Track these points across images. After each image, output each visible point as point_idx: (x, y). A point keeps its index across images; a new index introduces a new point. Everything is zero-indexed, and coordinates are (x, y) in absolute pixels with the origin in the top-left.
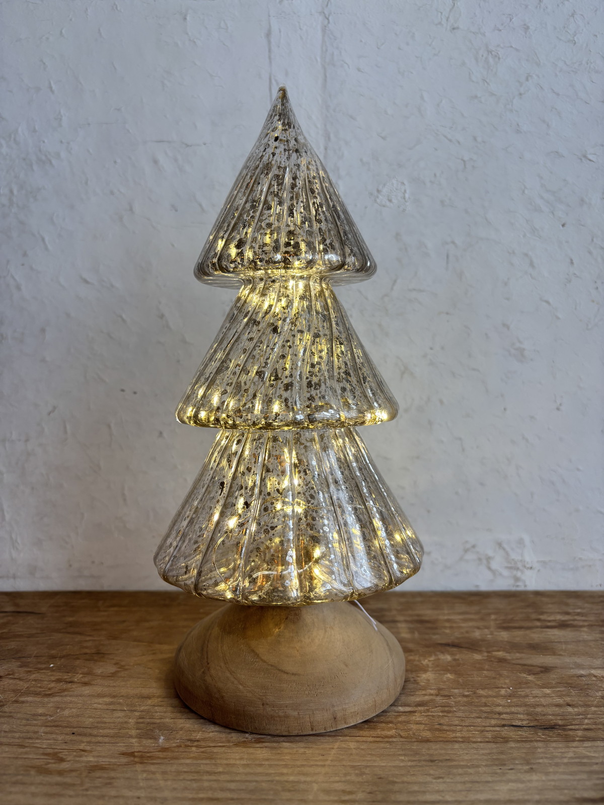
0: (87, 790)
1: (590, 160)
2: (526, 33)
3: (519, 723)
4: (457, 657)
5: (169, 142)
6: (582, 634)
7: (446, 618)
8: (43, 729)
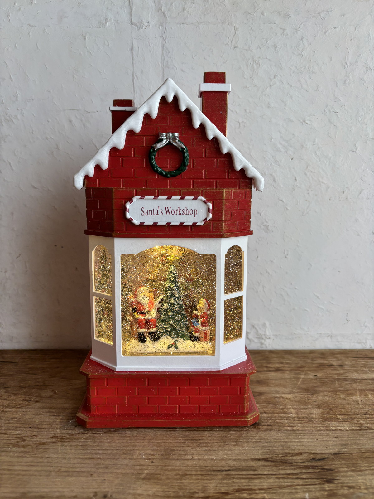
0: (35, 454)
1: (307, 124)
2: (275, 50)
5: (78, 110)
6: (286, 375)
8: (16, 425)
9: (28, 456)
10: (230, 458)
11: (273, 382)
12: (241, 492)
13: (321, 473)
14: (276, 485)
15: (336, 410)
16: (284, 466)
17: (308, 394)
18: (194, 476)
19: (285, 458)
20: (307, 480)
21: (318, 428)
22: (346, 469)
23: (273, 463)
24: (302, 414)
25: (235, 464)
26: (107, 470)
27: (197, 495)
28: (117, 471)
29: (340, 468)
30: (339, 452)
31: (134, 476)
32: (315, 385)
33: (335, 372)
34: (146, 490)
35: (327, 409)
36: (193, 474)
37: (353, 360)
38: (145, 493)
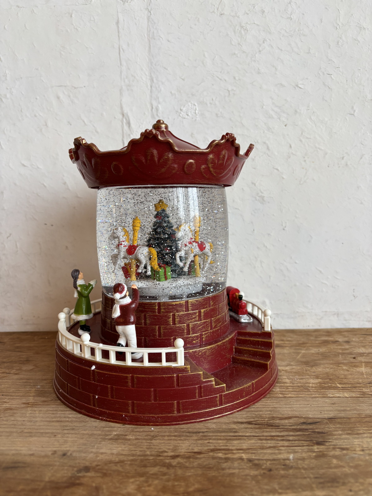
1: (300, 88)
2: (263, 15)
5: (65, 86)
12: (216, 452)
13: (311, 436)
14: (257, 446)
15: (336, 380)
16: (269, 428)
17: (306, 367)
19: (271, 421)
20: (293, 442)
21: (314, 396)
22: (340, 432)
23: (257, 426)
24: (297, 384)
26: (73, 432)
28: (84, 432)
29: (334, 431)
30: (335, 416)
31: (101, 437)
32: (316, 358)
33: (339, 347)
35: (326, 379)
36: (166, 435)
37: (362, 337)
38: (109, 452)
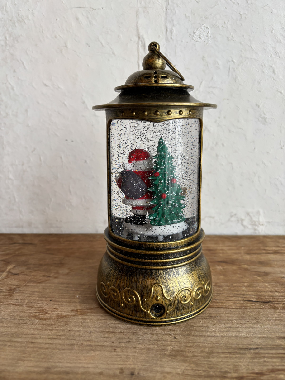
0: (57, 327)
3: (253, 300)
4: (225, 267)
5: (84, 8)
7: (221, 248)
8: (38, 298)
9: (50, 328)
10: (254, 336)
11: (276, 263)
18: (221, 353)
25: (261, 342)
26: (130, 345)
27: (229, 375)
28: (140, 346)
31: (159, 352)
34: (174, 368)
36: (219, 351)
